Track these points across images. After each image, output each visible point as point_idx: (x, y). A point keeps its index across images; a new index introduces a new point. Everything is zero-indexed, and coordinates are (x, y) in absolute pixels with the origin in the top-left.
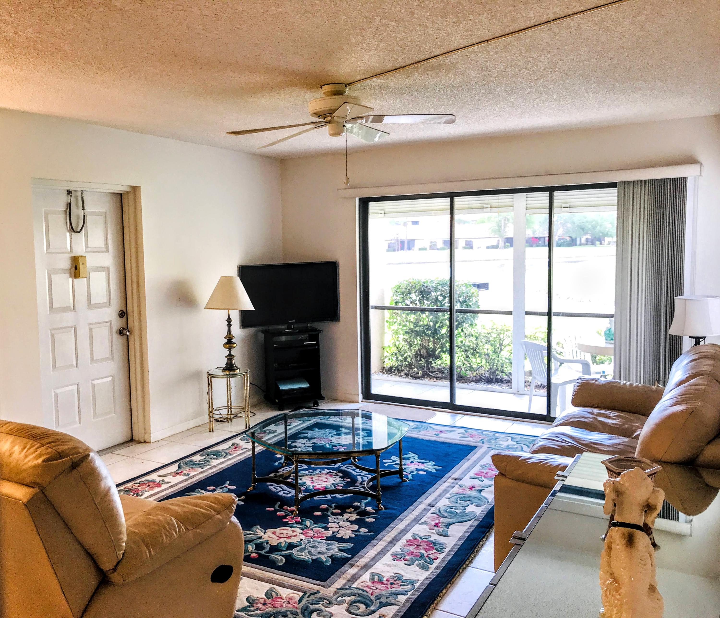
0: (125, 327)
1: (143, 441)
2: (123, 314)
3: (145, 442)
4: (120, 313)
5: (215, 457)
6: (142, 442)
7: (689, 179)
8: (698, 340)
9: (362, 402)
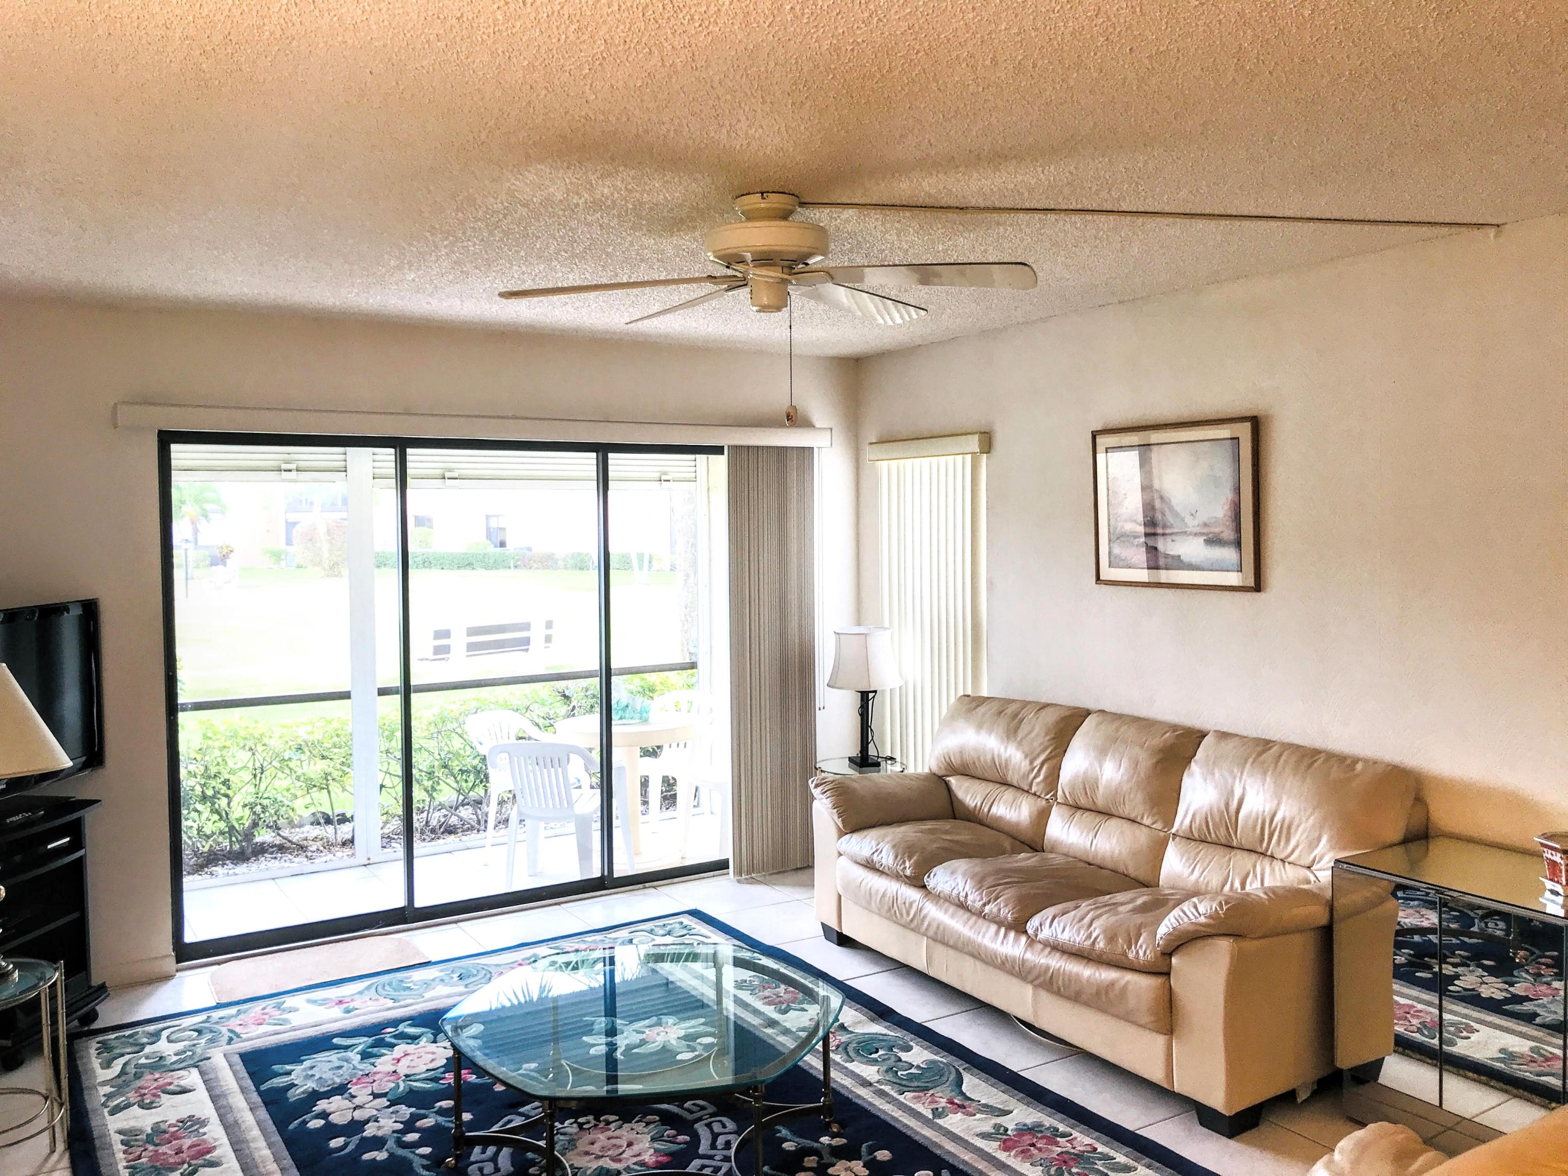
7: (816, 450)
8: (865, 697)
9: (177, 971)
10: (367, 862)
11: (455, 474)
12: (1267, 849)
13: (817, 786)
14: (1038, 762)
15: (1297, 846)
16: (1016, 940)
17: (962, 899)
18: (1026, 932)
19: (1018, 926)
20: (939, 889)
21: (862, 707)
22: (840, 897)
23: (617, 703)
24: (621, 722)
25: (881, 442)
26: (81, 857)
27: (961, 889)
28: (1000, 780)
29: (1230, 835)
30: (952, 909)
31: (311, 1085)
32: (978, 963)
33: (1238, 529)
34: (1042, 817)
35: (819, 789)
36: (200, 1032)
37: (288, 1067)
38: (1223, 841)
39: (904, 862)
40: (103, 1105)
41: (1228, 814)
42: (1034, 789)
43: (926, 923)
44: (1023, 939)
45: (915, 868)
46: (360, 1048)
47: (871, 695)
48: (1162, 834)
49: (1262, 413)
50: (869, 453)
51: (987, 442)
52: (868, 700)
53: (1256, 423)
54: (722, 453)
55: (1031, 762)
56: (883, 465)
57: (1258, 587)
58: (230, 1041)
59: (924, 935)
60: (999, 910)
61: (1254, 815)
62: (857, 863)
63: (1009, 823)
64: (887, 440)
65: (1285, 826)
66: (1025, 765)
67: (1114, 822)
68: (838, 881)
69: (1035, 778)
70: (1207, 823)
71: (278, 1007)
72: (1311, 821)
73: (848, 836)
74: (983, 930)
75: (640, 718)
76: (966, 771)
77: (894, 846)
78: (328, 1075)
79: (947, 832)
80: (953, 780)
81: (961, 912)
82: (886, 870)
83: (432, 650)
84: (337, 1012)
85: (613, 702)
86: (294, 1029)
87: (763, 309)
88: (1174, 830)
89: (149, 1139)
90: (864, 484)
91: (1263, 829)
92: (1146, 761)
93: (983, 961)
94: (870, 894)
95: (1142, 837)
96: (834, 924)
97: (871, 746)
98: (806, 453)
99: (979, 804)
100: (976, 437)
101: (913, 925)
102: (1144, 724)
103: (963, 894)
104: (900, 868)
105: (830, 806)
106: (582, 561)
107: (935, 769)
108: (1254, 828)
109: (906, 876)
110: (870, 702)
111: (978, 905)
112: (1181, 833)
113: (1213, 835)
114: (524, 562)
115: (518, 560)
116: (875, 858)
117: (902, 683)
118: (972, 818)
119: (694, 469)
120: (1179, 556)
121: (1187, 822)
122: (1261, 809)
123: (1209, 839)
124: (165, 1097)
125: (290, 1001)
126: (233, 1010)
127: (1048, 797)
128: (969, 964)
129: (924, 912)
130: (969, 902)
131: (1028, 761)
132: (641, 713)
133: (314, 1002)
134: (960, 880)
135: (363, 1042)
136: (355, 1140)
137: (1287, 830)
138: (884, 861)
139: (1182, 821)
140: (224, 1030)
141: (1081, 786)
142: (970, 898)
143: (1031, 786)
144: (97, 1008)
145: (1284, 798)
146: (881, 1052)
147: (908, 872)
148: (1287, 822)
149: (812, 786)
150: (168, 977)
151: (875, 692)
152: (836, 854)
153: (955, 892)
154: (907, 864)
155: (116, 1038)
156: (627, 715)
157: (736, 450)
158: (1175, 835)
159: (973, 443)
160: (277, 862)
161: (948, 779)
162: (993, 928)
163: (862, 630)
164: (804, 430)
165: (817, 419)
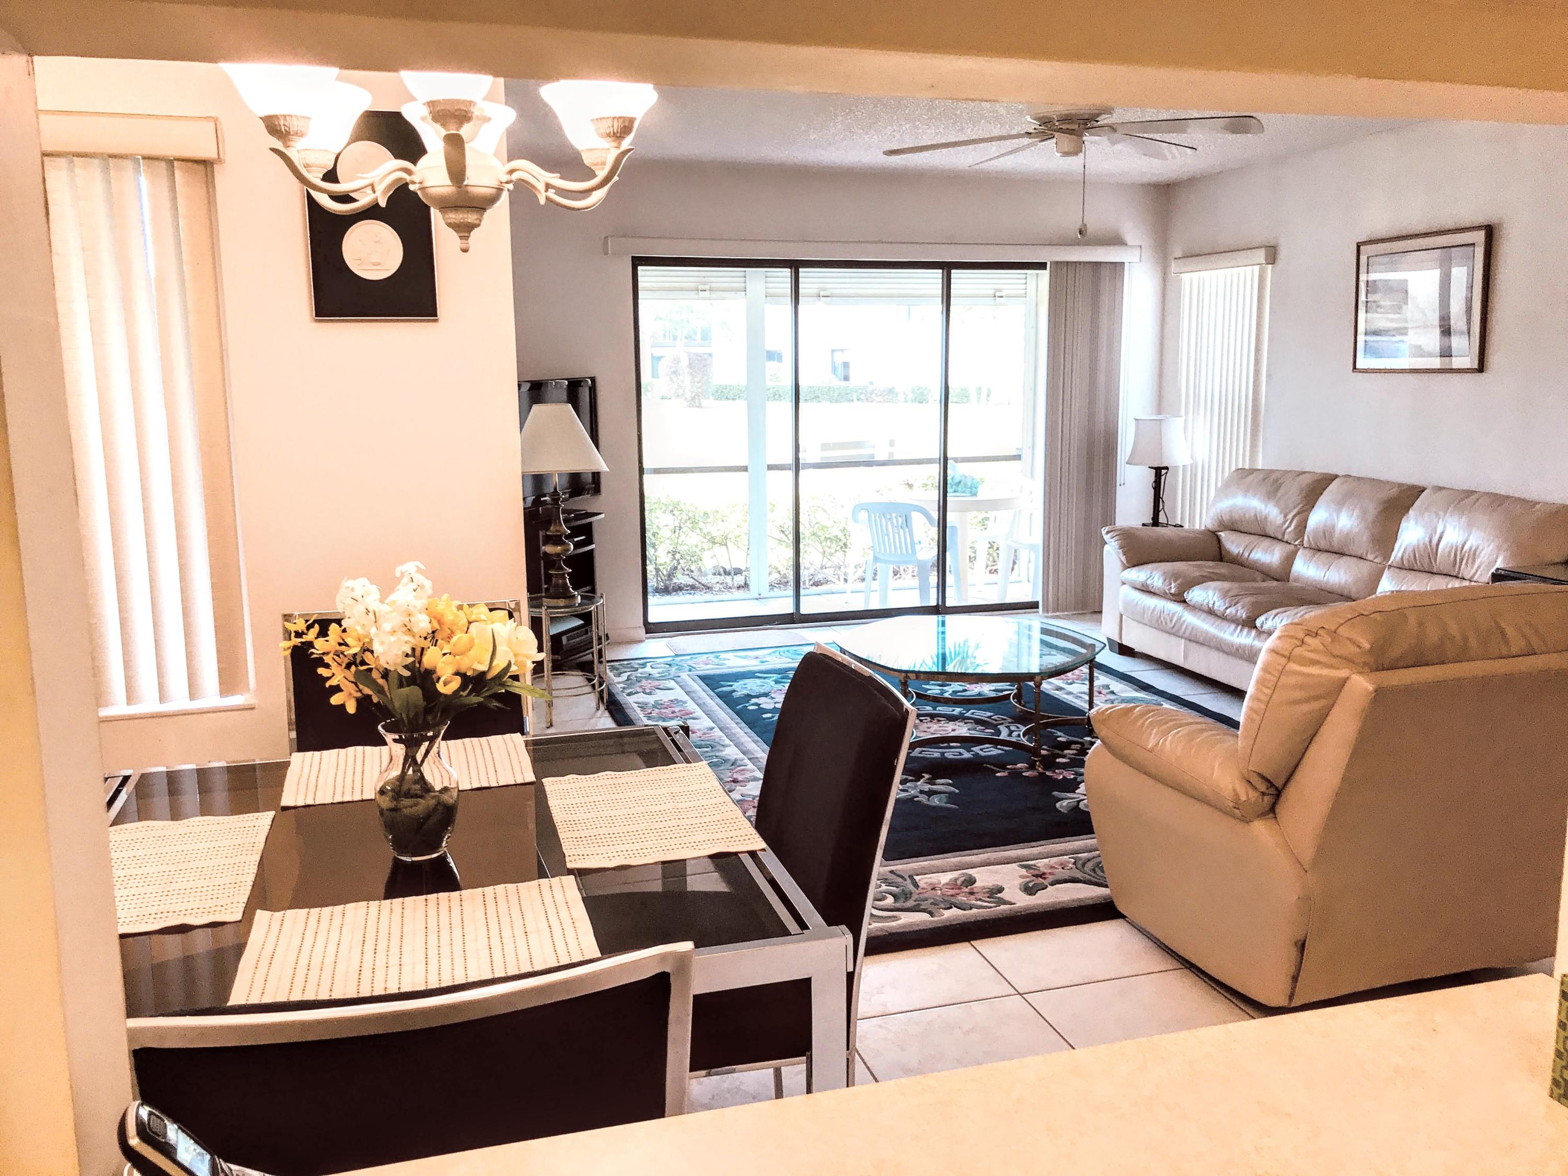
7: (1127, 265)
8: (1159, 471)
9: (646, 638)
10: (758, 597)
11: (828, 293)
12: (1459, 573)
13: (1108, 533)
14: (1290, 516)
15: (1479, 567)
16: (1249, 633)
17: (1211, 606)
18: (1255, 627)
19: (1250, 623)
20: (1195, 600)
21: (1155, 482)
22: (1121, 616)
23: (952, 479)
24: (954, 494)
25: (1185, 257)
26: (592, 550)
27: (1210, 598)
28: (1260, 532)
29: (1431, 563)
30: (1204, 615)
31: (745, 692)
32: (1221, 654)
33: (1469, 322)
34: (1289, 560)
35: (1110, 535)
36: (670, 665)
37: (730, 683)
38: (1427, 569)
39: (1171, 584)
40: (622, 691)
41: (1430, 546)
42: (1286, 537)
43: (1184, 627)
44: (1254, 632)
45: (1178, 588)
46: (774, 679)
47: (1163, 472)
48: (1380, 566)
49: (1496, 221)
50: (1174, 267)
51: (1272, 254)
52: (1161, 475)
53: (1490, 232)
54: (1045, 268)
55: (1285, 516)
56: (1186, 277)
57: (1481, 369)
58: (690, 670)
59: (1182, 637)
60: (1237, 611)
61: (1450, 545)
62: (1136, 588)
63: (1263, 564)
64: (1190, 255)
65: (1472, 553)
66: (1280, 519)
67: (1345, 559)
68: (1120, 603)
69: (1288, 528)
70: (1415, 556)
71: (717, 657)
72: (1491, 548)
73: (1129, 570)
74: (1225, 629)
75: (971, 492)
76: (1233, 527)
77: (1164, 573)
78: (754, 688)
79: (1209, 567)
80: (1222, 534)
81: (1210, 617)
82: (1157, 591)
84: (756, 662)
85: (949, 478)
86: (729, 667)
87: (1066, 154)
88: (1390, 562)
89: (654, 707)
90: (1170, 295)
91: (1455, 555)
92: (1373, 510)
93: (1224, 652)
94: (1144, 611)
95: (1363, 569)
96: (1117, 639)
97: (1161, 514)
98: (1117, 268)
99: (1241, 552)
100: (1263, 250)
101: (1174, 630)
102: (1375, 483)
103: (1212, 602)
104: (1167, 588)
105: (1117, 547)
106: (922, 393)
107: (1210, 526)
108: (1449, 556)
109: (1171, 594)
110: (1163, 478)
111: (1222, 609)
112: (1394, 564)
113: (1419, 564)
114: (866, 395)
115: (861, 393)
116: (1149, 582)
117: (1192, 462)
118: (1236, 561)
119: (1024, 286)
120: (1420, 346)
121: (1400, 555)
122: (1455, 542)
123: (1416, 568)
124: (657, 691)
125: (723, 656)
126: (689, 657)
127: (1297, 543)
128: (1214, 655)
129: (1183, 619)
130: (1216, 608)
131: (1282, 515)
132: (971, 488)
133: (740, 657)
134: (1210, 593)
135: (775, 676)
137: (1474, 554)
138: (1155, 584)
139: (1397, 554)
140: (685, 665)
141: (1322, 534)
142: (1217, 604)
143: (1284, 534)
144: (603, 652)
145: (1473, 532)
147: (1173, 591)
148: (1473, 549)
149: (1104, 532)
150: (641, 641)
151: (1167, 468)
152: (1120, 583)
153: (1206, 601)
154: (1173, 586)
155: (620, 665)
156: (960, 489)
157: (1058, 265)
158: (1390, 566)
159: (1261, 255)
160: (691, 596)
161: (1220, 533)
162: (1233, 626)
163: (1159, 417)
164: (1117, 247)
165: (1130, 238)
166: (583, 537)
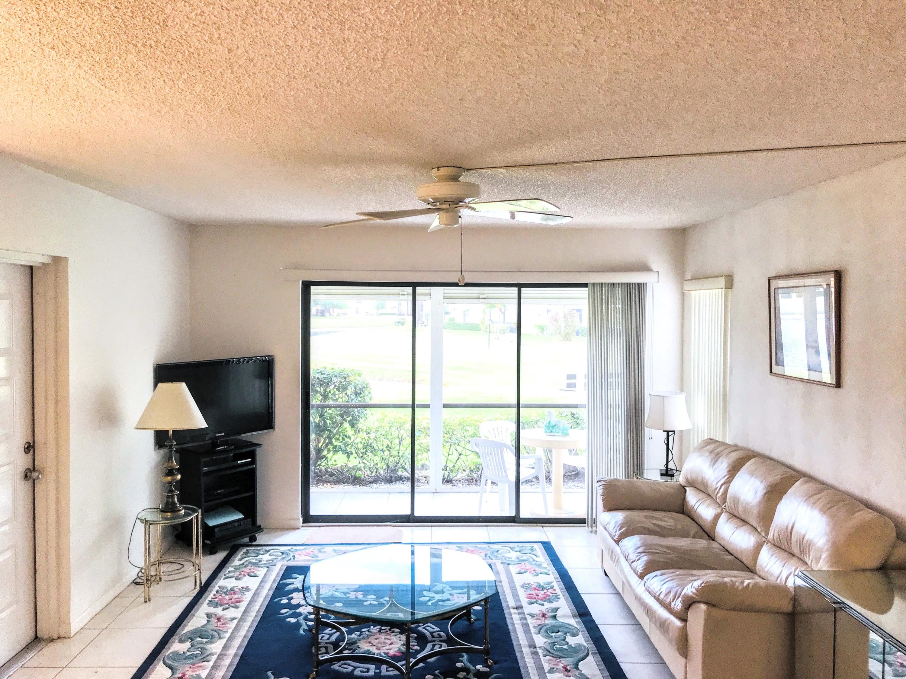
0: (31, 467)
1: (56, 637)
2: (30, 448)
3: (59, 638)
4: (26, 446)
5: (205, 640)
6: (54, 639)
7: (648, 285)
8: (668, 433)
9: (302, 527)
10: (435, 491)
11: (485, 297)
12: (805, 559)
14: (719, 484)
16: (642, 586)
17: (626, 557)
19: (642, 576)
20: (625, 546)
23: (549, 423)
25: (693, 279)
26: (255, 468)
27: (628, 551)
28: (707, 492)
29: (789, 546)
31: (299, 585)
34: (716, 519)
35: (598, 483)
36: (283, 553)
37: (298, 576)
38: (788, 550)
39: (616, 532)
40: (225, 575)
41: (787, 532)
42: (718, 500)
43: (619, 567)
45: (621, 534)
47: (670, 433)
48: (763, 539)
49: (842, 268)
50: (685, 286)
51: (730, 282)
52: (669, 436)
53: (839, 275)
54: (586, 287)
57: (838, 385)
58: (289, 560)
60: (639, 565)
61: (797, 535)
63: (702, 519)
64: (695, 278)
65: (808, 546)
66: (716, 483)
67: (745, 526)
69: (717, 494)
70: (779, 536)
71: (320, 550)
73: (605, 513)
74: (634, 578)
75: (563, 433)
76: (694, 485)
80: (688, 490)
82: (610, 535)
83: (566, 385)
88: (768, 537)
89: (226, 592)
91: (800, 545)
92: (761, 492)
95: (754, 539)
97: (671, 464)
98: (642, 287)
99: (693, 505)
100: (724, 277)
103: (627, 554)
104: (613, 534)
105: (600, 494)
107: (682, 482)
108: (797, 543)
109: (614, 540)
112: (770, 539)
116: (607, 526)
118: (689, 512)
121: (772, 534)
123: (783, 547)
124: (247, 577)
125: (327, 548)
126: (302, 548)
127: (723, 506)
129: (619, 561)
130: (628, 559)
132: (563, 430)
134: (630, 546)
136: (291, 612)
139: (772, 531)
140: (292, 555)
141: (733, 502)
142: (629, 557)
143: (716, 498)
144: (257, 535)
146: (559, 633)
147: (616, 537)
151: (674, 432)
153: (625, 552)
155: (254, 550)
156: (554, 431)
157: (594, 285)
158: (768, 541)
161: (687, 488)
162: (637, 577)
164: (646, 272)
165: (654, 267)
166: (250, 460)
